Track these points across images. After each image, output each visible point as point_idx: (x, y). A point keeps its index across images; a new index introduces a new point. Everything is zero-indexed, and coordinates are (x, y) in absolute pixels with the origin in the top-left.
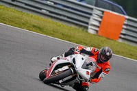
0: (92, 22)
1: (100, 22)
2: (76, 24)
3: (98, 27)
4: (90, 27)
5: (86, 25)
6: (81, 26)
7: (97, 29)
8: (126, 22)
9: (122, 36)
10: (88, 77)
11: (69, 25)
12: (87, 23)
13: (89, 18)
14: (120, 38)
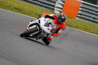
0: (57, 5)
1: (63, 5)
2: (46, 7)
3: (62, 9)
4: (56, 9)
5: (53, 8)
6: (49, 8)
7: (61, 10)
8: (81, 6)
9: (79, 16)
10: (49, 32)
11: (41, 8)
12: (54, 6)
13: (55, 2)
14: (78, 16)
